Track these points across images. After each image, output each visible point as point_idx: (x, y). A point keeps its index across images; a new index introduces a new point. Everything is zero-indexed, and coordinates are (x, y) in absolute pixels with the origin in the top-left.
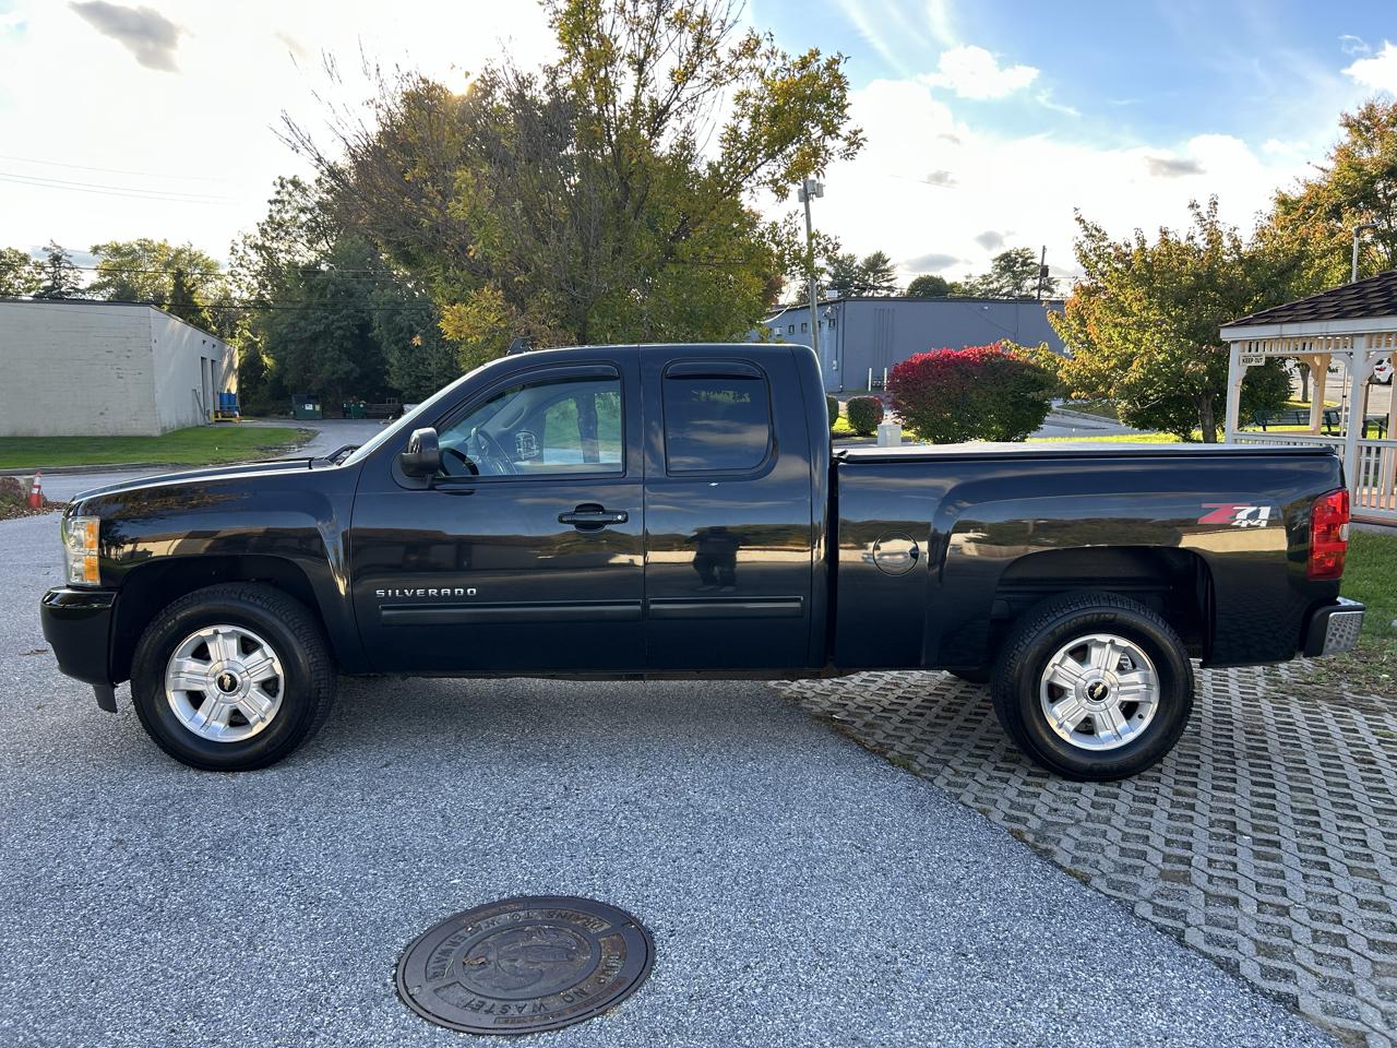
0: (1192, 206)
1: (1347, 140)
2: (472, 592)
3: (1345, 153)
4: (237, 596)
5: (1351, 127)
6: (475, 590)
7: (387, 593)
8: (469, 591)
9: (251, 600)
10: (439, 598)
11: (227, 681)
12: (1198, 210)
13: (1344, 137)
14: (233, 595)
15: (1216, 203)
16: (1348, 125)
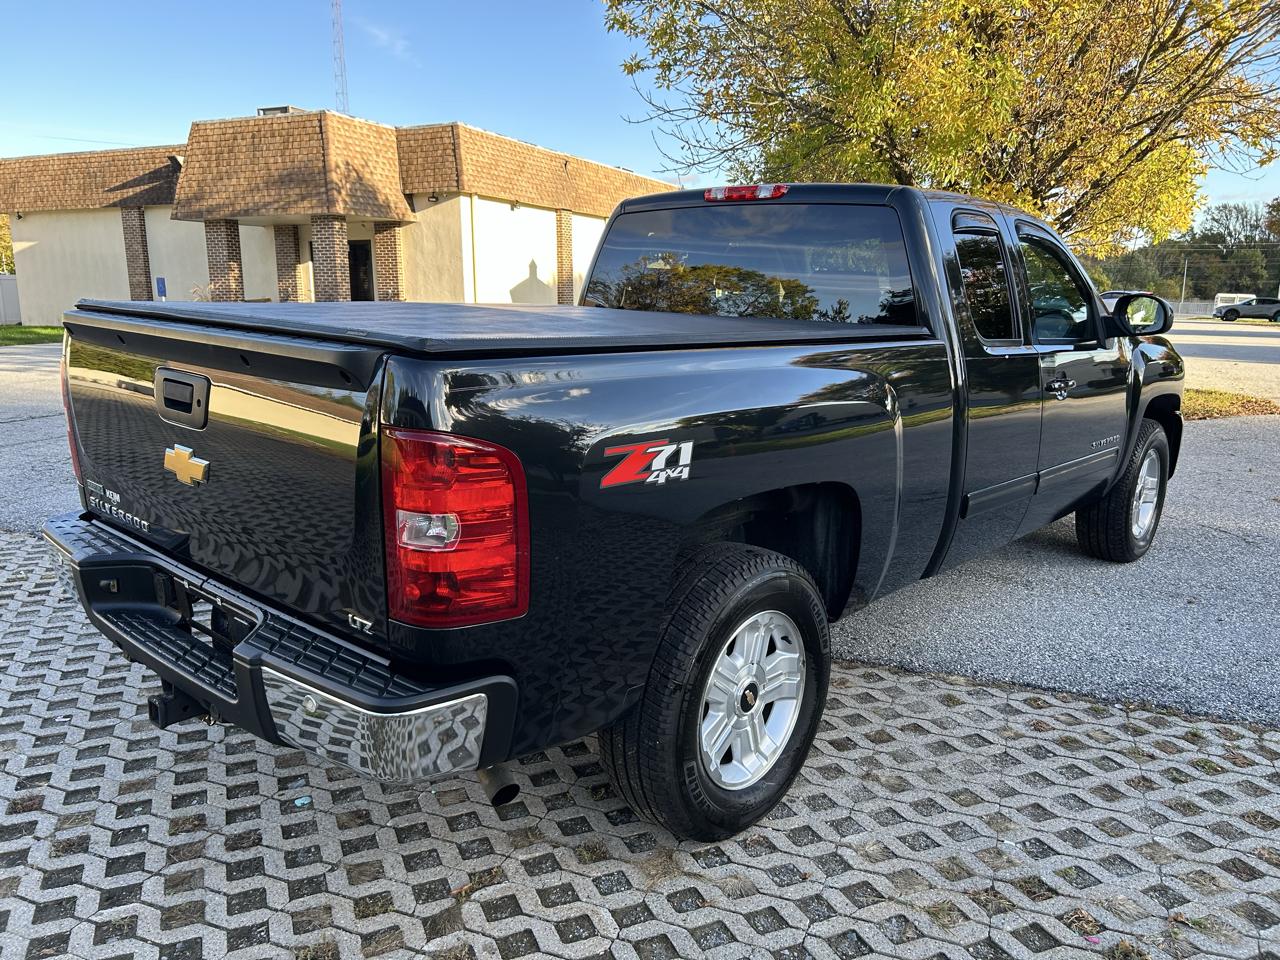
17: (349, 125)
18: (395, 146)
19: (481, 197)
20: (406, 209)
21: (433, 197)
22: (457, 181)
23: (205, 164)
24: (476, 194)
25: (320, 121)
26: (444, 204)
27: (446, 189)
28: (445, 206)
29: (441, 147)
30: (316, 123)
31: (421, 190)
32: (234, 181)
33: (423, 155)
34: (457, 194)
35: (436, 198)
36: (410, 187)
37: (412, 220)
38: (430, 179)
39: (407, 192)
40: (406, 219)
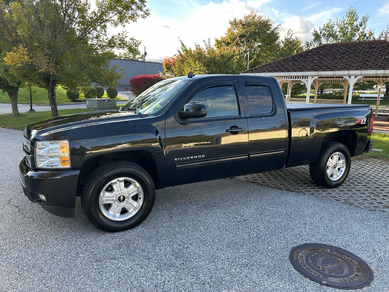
0: (204, 41)
1: (230, 27)
2: (203, 156)
3: (229, 30)
4: (127, 166)
5: (231, 24)
6: (204, 156)
7: (178, 159)
8: (202, 156)
9: (132, 167)
10: (194, 159)
11: (122, 198)
12: (205, 42)
13: (229, 26)
14: (125, 166)
15: (210, 40)
16: (230, 23)
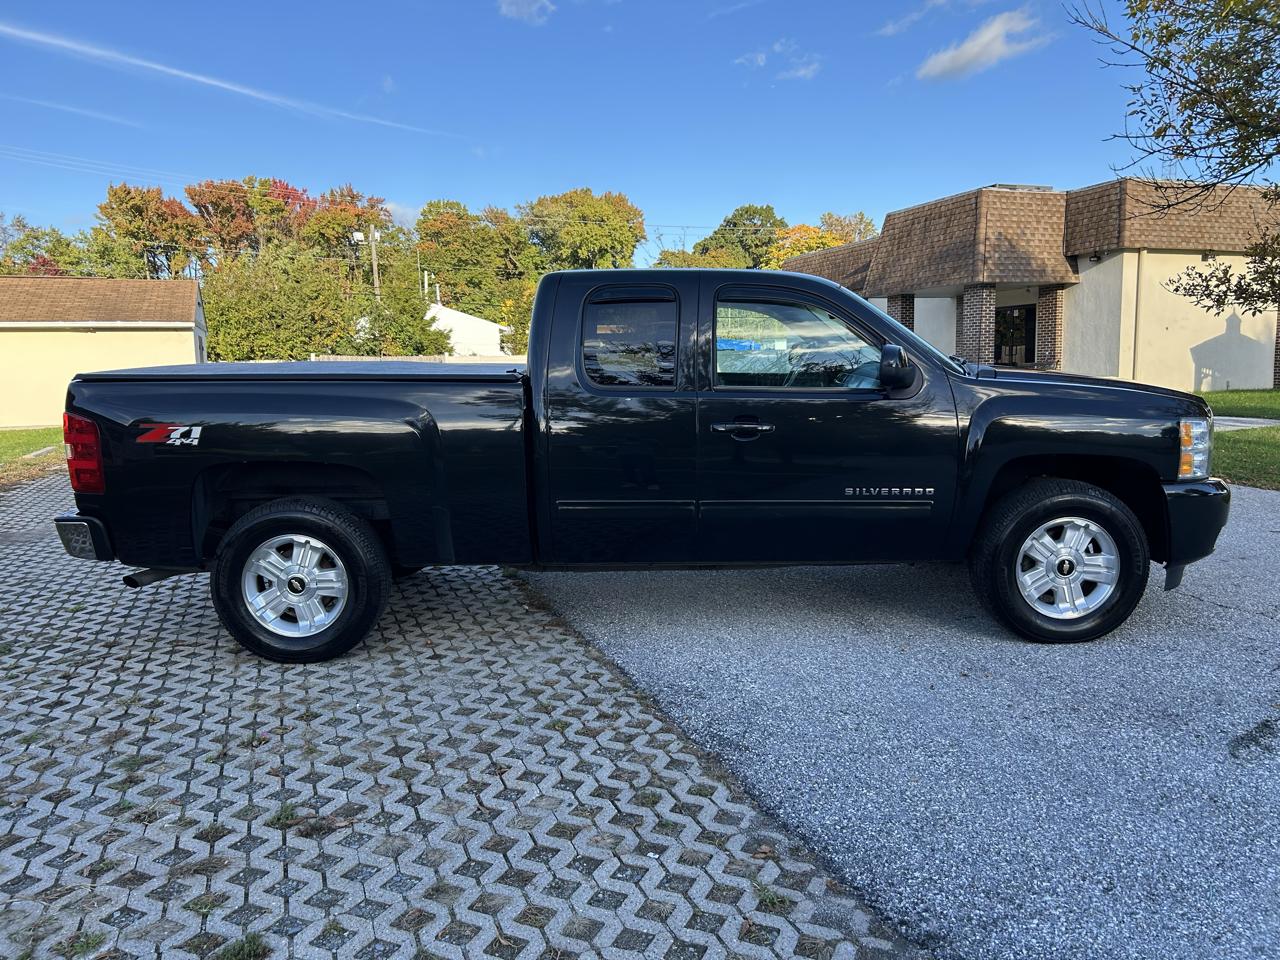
17: (1008, 198)
18: (1063, 210)
19: (1151, 250)
20: (1067, 271)
21: (1095, 256)
22: (1118, 238)
23: (890, 248)
24: (1145, 248)
25: (977, 198)
26: (1107, 262)
27: (1105, 247)
28: (1108, 264)
29: (1107, 205)
30: (973, 200)
31: (1082, 251)
32: (907, 261)
33: (1089, 215)
34: (1122, 250)
35: (1097, 258)
36: (1072, 249)
37: (1074, 281)
38: (1093, 239)
39: (1069, 254)
40: (1066, 280)
